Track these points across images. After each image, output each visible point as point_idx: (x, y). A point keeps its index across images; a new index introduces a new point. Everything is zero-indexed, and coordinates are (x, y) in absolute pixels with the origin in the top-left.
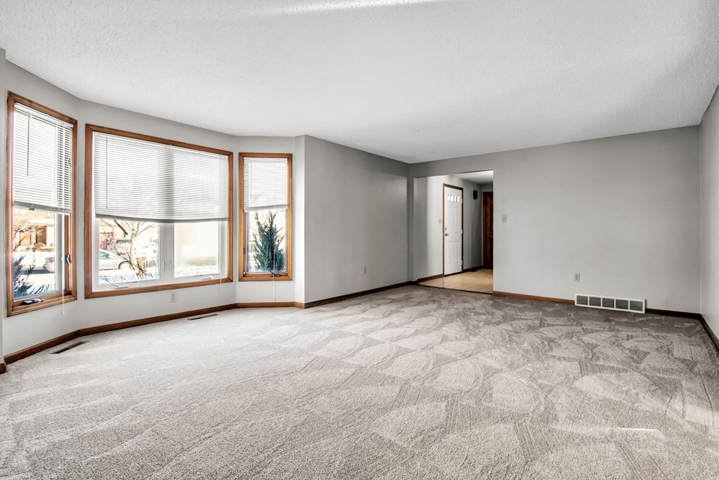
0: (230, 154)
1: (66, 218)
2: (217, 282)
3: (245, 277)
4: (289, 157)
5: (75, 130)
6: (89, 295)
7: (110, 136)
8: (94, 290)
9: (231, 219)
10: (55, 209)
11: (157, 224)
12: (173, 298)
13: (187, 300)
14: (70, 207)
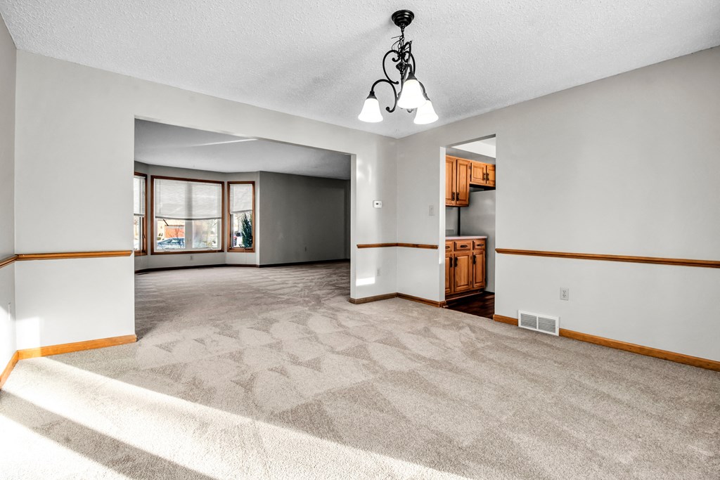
0: (222, 183)
1: (143, 218)
2: (215, 251)
3: (230, 249)
4: (253, 183)
5: (146, 180)
6: (153, 253)
7: (161, 180)
8: (155, 251)
9: (223, 218)
10: (138, 215)
11: (184, 221)
12: (191, 258)
13: (198, 260)
14: (144, 214)
